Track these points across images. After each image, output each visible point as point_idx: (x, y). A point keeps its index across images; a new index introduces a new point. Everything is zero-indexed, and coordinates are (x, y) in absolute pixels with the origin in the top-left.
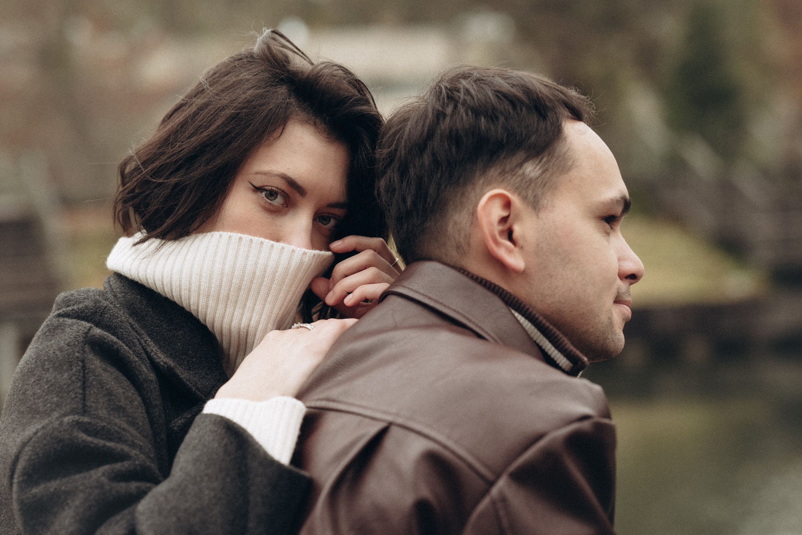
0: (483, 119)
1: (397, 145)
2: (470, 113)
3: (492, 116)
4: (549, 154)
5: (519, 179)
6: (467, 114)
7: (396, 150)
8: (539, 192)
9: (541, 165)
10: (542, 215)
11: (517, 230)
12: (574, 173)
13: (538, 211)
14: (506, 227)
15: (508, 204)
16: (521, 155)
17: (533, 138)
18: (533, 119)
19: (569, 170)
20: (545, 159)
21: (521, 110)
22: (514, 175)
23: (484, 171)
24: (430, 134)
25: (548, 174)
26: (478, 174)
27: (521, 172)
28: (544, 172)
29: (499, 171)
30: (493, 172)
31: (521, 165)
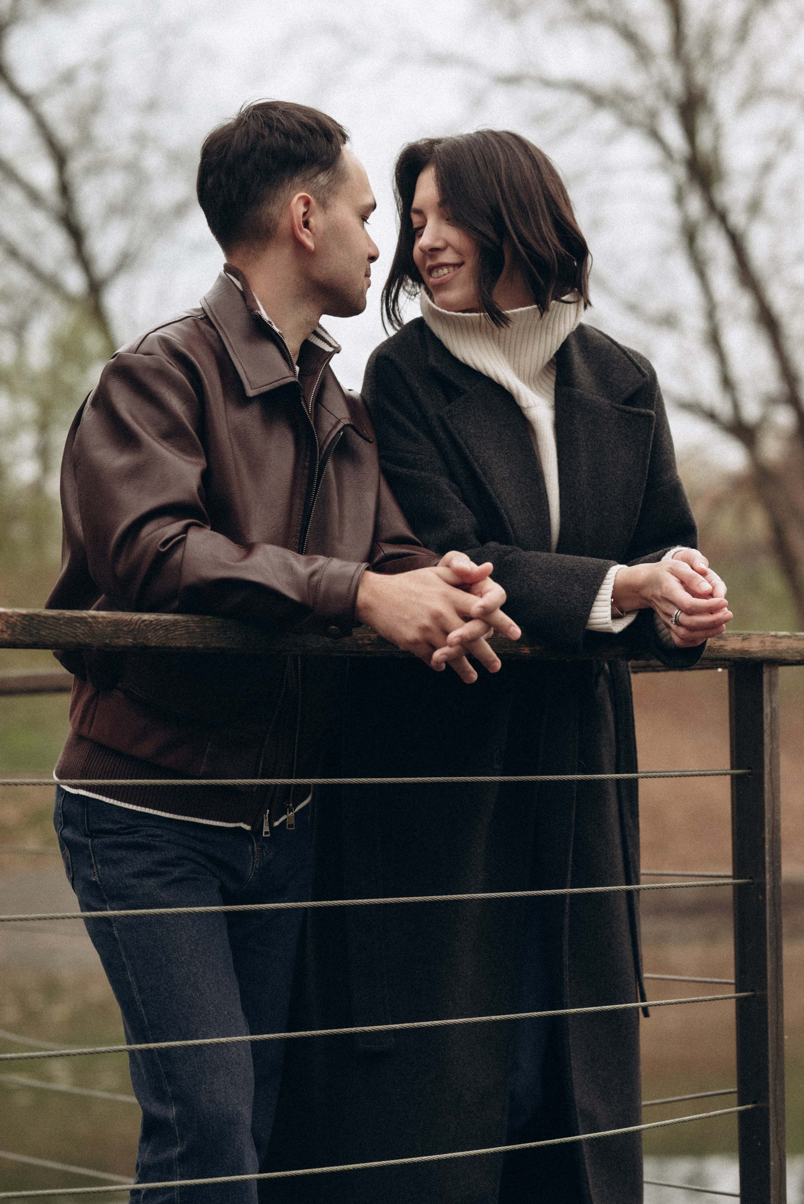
0: (291, 141)
1: (226, 153)
2: (282, 136)
3: (299, 139)
4: (334, 169)
5: (315, 185)
6: (280, 137)
7: (225, 156)
8: (326, 195)
9: (327, 176)
10: (328, 212)
11: (312, 221)
12: (349, 183)
13: (326, 209)
14: (305, 218)
15: (307, 203)
16: (316, 168)
17: (325, 157)
18: (323, 142)
19: (346, 181)
20: (331, 173)
21: (316, 136)
22: (312, 182)
23: (291, 179)
24: (253, 149)
25: (333, 183)
26: (286, 180)
27: (316, 180)
28: (329, 182)
29: (301, 180)
30: (297, 180)
31: (315, 176)
